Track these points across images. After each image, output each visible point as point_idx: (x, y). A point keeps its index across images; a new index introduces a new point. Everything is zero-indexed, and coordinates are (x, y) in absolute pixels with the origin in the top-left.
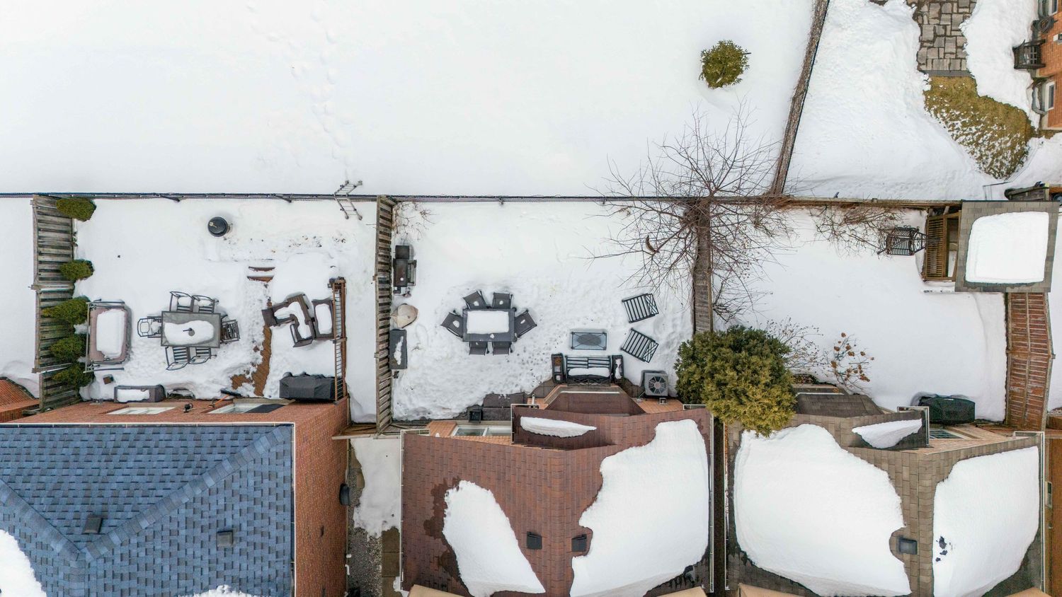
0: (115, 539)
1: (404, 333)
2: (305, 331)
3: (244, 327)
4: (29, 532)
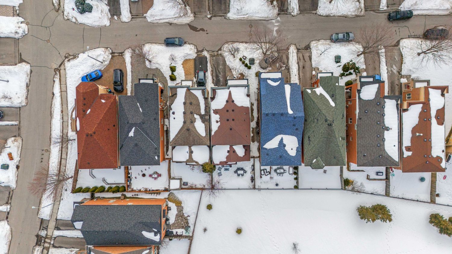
0: (278, 156)
1: (252, 170)
2: (265, 171)
3: (273, 171)
4: (288, 156)
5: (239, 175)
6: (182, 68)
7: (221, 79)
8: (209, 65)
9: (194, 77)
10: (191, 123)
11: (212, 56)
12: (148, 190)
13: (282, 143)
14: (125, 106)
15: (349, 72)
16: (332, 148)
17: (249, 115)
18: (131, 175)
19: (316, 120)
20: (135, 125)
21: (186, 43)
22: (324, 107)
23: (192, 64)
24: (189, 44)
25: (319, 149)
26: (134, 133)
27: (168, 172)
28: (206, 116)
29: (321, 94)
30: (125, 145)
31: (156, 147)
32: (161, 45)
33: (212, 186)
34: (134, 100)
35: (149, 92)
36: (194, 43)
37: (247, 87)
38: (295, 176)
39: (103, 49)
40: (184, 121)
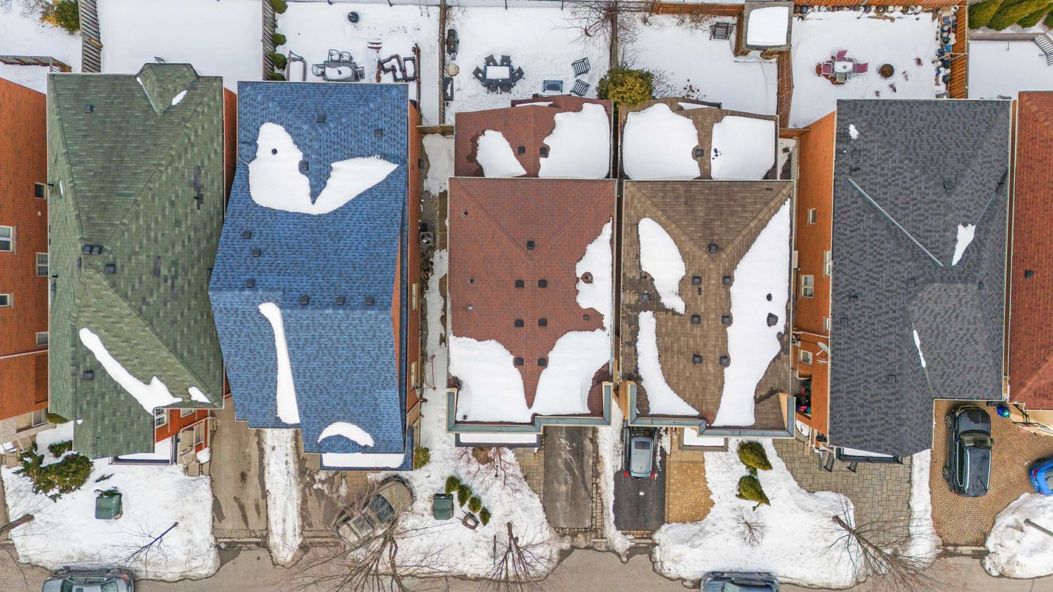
0: (332, 125)
1: (452, 79)
2: (399, 75)
3: (366, 73)
4: (291, 123)
5: (506, 61)
6: (713, 490)
7: (563, 441)
8: (609, 498)
9: (668, 452)
10: (700, 278)
11: (596, 531)
12: (873, 8)
13: (316, 180)
14: (983, 357)
15: (63, 455)
16: (99, 147)
17: (452, 302)
18: (939, 72)
19: (164, 271)
20: (951, 276)
21: (693, 582)
22: (126, 328)
23: (675, 503)
24: (683, 580)
25: (154, 145)
26: (955, 241)
27: (790, 80)
28: (633, 303)
29: (147, 382)
30: (990, 189)
31: (855, 176)
32: (789, 580)
33: (614, 21)
34: (938, 382)
35: (874, 415)
36: (662, 581)
37: (457, 422)
38: (280, 50)
39: (1019, 573)
40: (731, 284)
